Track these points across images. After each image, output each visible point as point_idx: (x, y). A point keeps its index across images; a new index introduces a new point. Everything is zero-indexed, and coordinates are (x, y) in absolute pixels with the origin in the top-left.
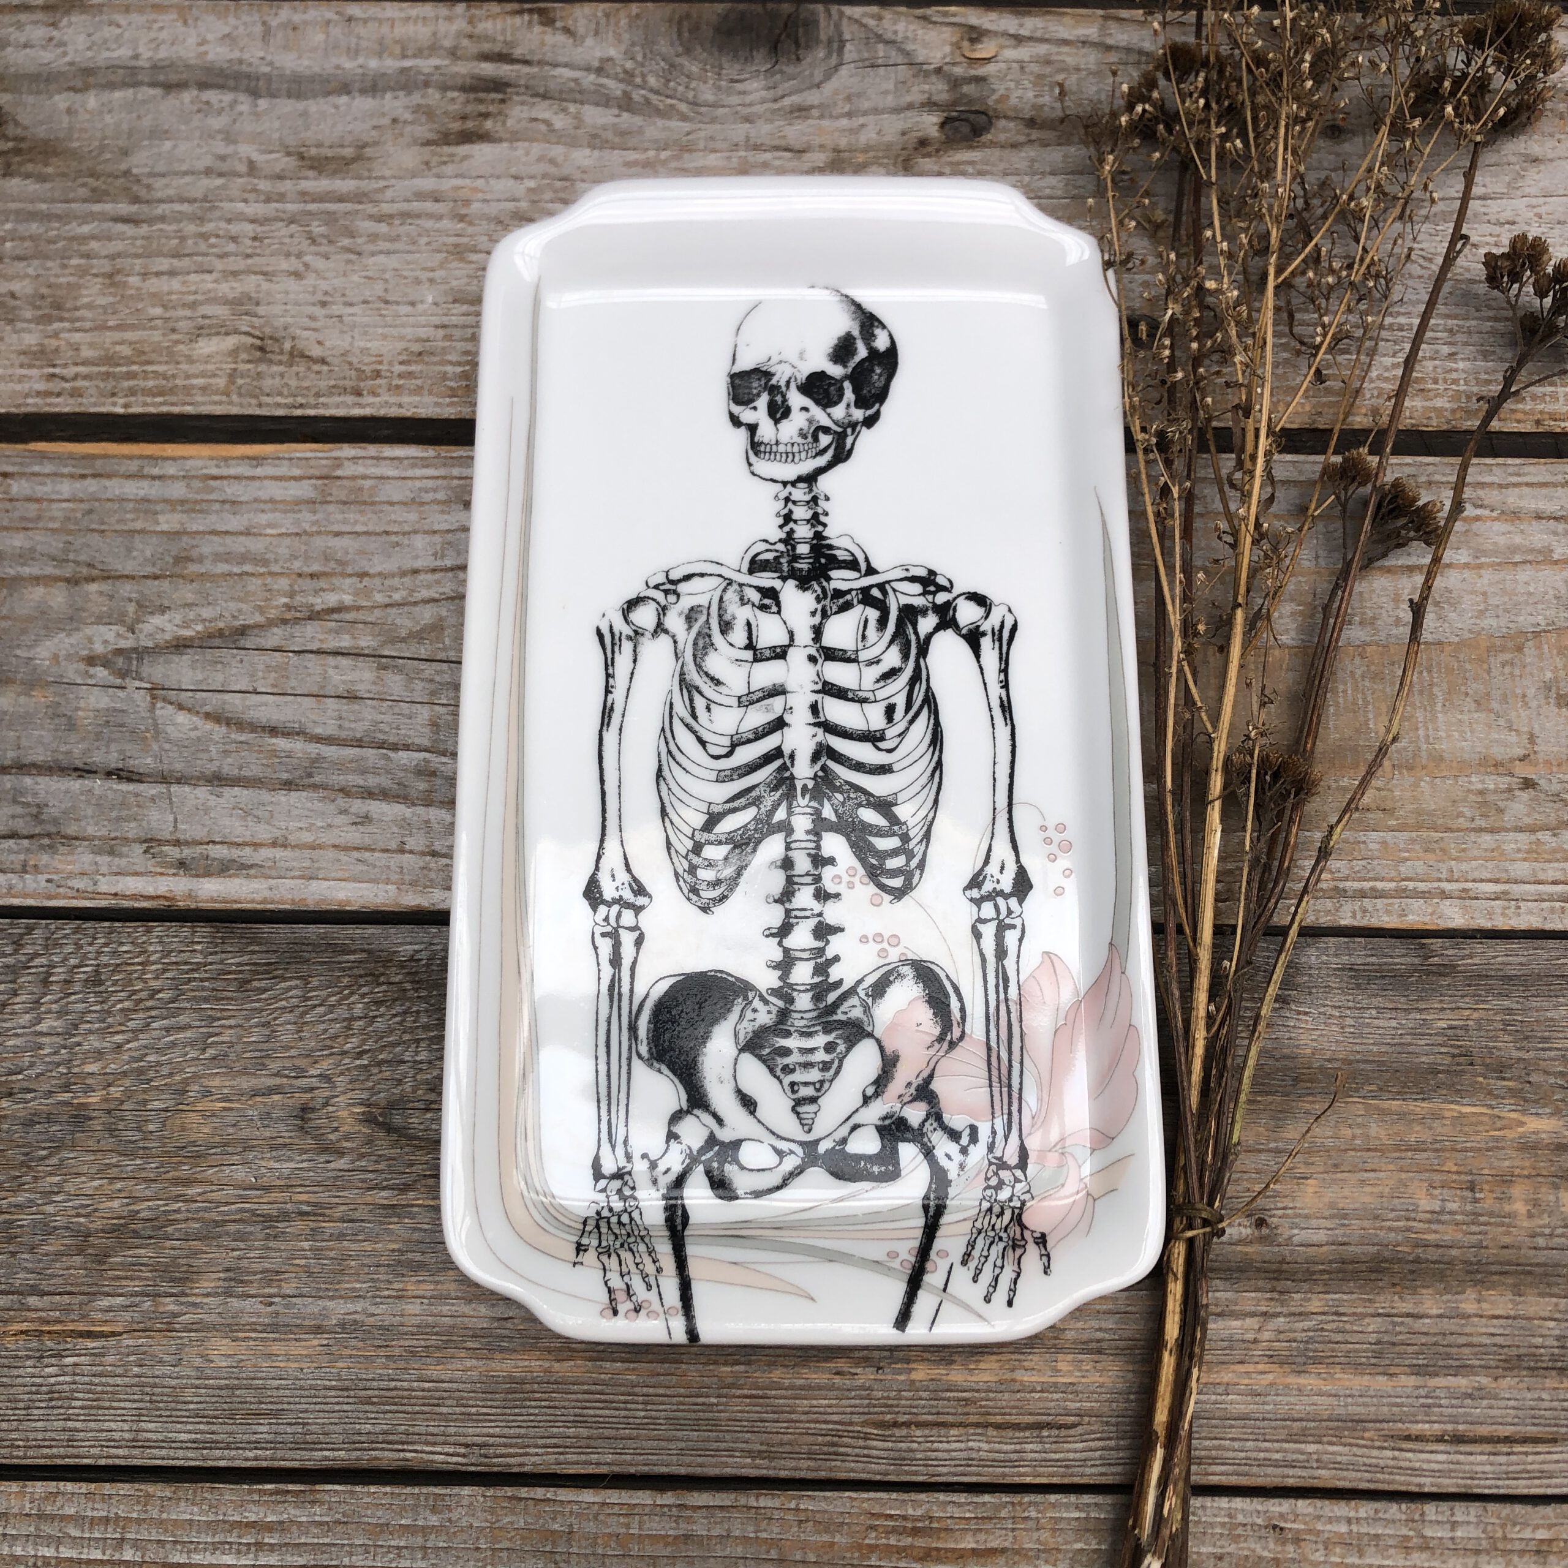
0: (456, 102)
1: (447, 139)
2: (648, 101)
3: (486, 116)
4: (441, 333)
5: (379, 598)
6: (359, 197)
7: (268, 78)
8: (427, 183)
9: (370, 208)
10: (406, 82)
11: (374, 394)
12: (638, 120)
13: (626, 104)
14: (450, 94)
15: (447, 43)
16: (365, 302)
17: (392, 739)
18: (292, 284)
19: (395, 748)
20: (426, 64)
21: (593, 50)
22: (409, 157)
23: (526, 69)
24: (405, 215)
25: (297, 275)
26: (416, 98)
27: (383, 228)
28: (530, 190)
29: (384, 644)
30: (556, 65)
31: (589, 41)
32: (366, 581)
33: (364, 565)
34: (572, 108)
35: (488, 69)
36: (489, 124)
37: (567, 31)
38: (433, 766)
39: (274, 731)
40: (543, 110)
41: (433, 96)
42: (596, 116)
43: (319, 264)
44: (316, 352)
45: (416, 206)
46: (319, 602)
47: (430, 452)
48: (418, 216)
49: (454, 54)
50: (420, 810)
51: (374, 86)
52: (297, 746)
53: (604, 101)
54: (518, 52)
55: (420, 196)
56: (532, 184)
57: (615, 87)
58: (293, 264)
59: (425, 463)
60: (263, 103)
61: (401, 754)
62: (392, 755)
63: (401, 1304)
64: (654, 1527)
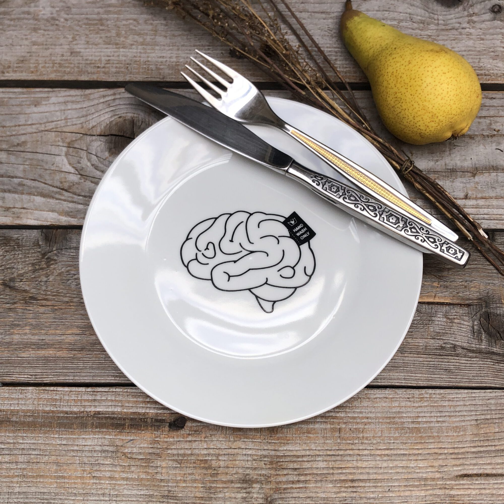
4: (29, 54)
5: (8, 133)
8: (26, 9)
9: (8, 17)
11: (8, 72)
16: (6, 45)
17: (12, 175)
19: (13, 177)
24: (19, 19)
27: (12, 23)
28: (57, 11)
29: (10, 147)
32: (5, 128)
33: (4, 124)
38: (24, 183)
45: (22, 16)
47: (25, 90)
48: (23, 19)
50: (20, 196)
55: (24, 13)
56: (58, 9)
59: (23, 93)
61: (14, 179)
62: (12, 179)
63: (12, 336)
64: (85, 397)
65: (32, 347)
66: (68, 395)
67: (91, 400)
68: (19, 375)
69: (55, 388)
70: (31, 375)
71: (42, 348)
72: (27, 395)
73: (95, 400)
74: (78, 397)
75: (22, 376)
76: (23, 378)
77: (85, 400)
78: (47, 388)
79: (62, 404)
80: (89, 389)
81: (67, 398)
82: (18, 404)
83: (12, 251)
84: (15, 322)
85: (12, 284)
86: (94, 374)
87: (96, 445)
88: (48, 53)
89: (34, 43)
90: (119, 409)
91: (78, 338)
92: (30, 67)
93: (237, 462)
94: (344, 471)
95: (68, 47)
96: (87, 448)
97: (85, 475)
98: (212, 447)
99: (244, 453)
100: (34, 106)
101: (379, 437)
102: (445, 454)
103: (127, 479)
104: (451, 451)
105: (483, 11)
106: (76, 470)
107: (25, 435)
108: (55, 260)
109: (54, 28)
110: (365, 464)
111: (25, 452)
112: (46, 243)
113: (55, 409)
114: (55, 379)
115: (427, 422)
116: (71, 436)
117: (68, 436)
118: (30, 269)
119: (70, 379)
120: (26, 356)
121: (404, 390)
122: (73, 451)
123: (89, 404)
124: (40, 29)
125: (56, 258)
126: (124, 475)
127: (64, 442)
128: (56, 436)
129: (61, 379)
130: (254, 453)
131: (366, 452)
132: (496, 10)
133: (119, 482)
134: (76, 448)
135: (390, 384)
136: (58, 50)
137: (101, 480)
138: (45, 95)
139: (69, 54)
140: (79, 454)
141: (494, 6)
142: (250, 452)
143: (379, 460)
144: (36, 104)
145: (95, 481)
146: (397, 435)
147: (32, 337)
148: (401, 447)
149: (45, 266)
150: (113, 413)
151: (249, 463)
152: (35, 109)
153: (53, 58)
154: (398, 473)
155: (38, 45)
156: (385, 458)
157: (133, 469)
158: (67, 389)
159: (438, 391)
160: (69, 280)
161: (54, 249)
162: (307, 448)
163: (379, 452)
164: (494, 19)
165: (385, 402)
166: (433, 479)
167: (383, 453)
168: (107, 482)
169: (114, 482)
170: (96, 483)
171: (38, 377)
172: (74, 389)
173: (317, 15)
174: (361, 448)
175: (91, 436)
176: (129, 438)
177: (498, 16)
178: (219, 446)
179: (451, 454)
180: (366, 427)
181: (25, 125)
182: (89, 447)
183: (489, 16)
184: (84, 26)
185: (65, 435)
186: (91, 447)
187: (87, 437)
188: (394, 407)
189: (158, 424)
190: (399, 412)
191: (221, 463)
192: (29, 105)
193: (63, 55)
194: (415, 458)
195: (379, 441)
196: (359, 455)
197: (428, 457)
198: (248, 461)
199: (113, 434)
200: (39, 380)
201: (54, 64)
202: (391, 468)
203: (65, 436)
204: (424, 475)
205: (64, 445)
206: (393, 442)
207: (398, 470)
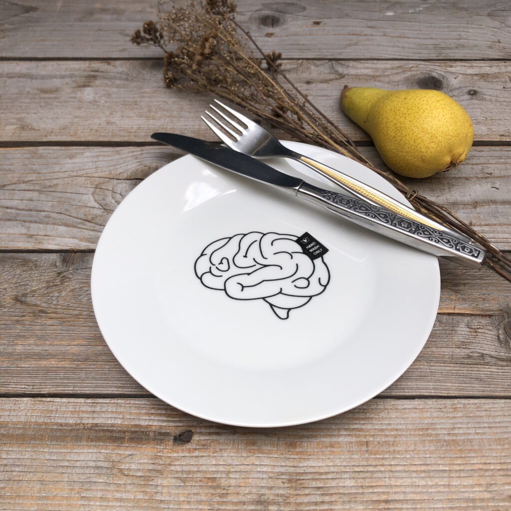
0: (84, 80)
1: (80, 86)
2: (132, 79)
3: (91, 82)
4: (70, 124)
5: (43, 178)
6: (55, 98)
7: (36, 76)
8: (73, 95)
9: (58, 100)
10: (71, 76)
11: (50, 136)
12: (129, 83)
13: (127, 79)
14: (82, 78)
15: (83, 68)
16: (52, 119)
17: (40, 209)
18: (34, 115)
19: (41, 211)
20: (77, 73)
21: (120, 69)
22: (69, 90)
23: (102, 74)
24: (65, 102)
25: (35, 113)
26: (73, 79)
27: (60, 104)
28: (99, 97)
29: (42, 189)
30: (110, 72)
31: (119, 68)
32: (40, 175)
33: (40, 171)
34: (113, 81)
35: (92, 73)
36: (91, 84)
37: (114, 66)
38: (50, 216)
39: (8, 208)
40: (105, 81)
41: (78, 79)
42: (118, 82)
43: (42, 111)
44: (37, 128)
45: (70, 100)
46: (26, 179)
47: (63, 148)
48: (69, 102)
49: (84, 71)
50: (45, 225)
51: (63, 77)
52: (13, 211)
53: (121, 79)
54: (100, 70)
55: (71, 98)
56: (100, 95)
57: (124, 77)
58: (35, 111)
59: (61, 150)
60: (34, 81)
61: (42, 213)
62: (40, 213)
63: (16, 347)
64: (83, 409)
65: (34, 357)
66: (66, 406)
67: (90, 412)
68: (16, 385)
69: (52, 399)
70: (29, 385)
71: (44, 359)
72: (21, 406)
73: (94, 412)
74: (75, 408)
75: (19, 386)
76: (20, 389)
77: (83, 412)
78: (44, 399)
79: (57, 415)
80: (89, 401)
81: (63, 409)
82: (9, 415)
83: (29, 270)
84: (21, 334)
85: (23, 299)
86: (96, 385)
87: (90, 460)
88: (87, 123)
89: (76, 117)
90: (119, 422)
91: (83, 348)
92: (70, 132)
93: (250, 481)
94: (376, 490)
95: (105, 119)
96: (78, 464)
97: (73, 495)
98: (222, 463)
99: (259, 470)
100: (69, 159)
101: (413, 451)
102: (492, 470)
103: (121, 500)
104: (498, 467)
105: (461, 94)
106: (62, 490)
107: (11, 449)
108: (70, 278)
109: (95, 107)
110: (399, 482)
111: (8, 468)
112: (63, 264)
113: (49, 421)
114: (53, 390)
115: (465, 434)
116: (62, 451)
117: (59, 451)
118: (44, 285)
119: (69, 390)
120: (26, 366)
121: (434, 400)
122: (63, 467)
123: (87, 416)
124: (83, 108)
125: (71, 276)
126: (118, 495)
127: (54, 458)
128: (46, 450)
129: (60, 390)
130: (270, 470)
131: (398, 468)
132: (472, 93)
133: (111, 504)
134: (66, 464)
135: (418, 394)
136: (96, 121)
137: (90, 501)
138: (81, 151)
139: (106, 124)
140: (69, 471)
141: (469, 91)
142: (265, 469)
143: (415, 477)
144: (71, 157)
145: (83, 503)
146: (432, 448)
147: (36, 348)
148: (439, 462)
149: (59, 283)
150: (113, 425)
151: (264, 481)
152: (70, 161)
153: (91, 126)
154: (440, 492)
155: (80, 118)
156: (422, 475)
157: (129, 487)
158: (65, 400)
159: (472, 401)
160: (80, 295)
161: (70, 269)
162: (331, 464)
163: (414, 468)
164: (472, 99)
165: (415, 413)
166: (482, 500)
167: (419, 469)
168: (98, 504)
169: (105, 504)
170: (84, 505)
171: (36, 387)
172: (72, 400)
173: (319, 98)
174: (393, 463)
175: (85, 451)
176: (128, 453)
177: (474, 97)
178: (230, 462)
179: (499, 470)
180: (397, 439)
181: (58, 172)
182: (81, 462)
183: (467, 97)
184: (120, 106)
185: (56, 448)
186: (83, 463)
187: (80, 451)
188: (426, 418)
189: (162, 437)
190: (432, 424)
191: (232, 481)
192: (65, 158)
193: (100, 125)
194: (457, 475)
195: (413, 455)
196: (392, 471)
197: (471, 473)
198: (263, 479)
199: (111, 448)
200: (36, 391)
201: (91, 130)
202: (431, 486)
203: (55, 451)
204: (471, 496)
205: (53, 460)
206: (428, 456)
207: (438, 489)
